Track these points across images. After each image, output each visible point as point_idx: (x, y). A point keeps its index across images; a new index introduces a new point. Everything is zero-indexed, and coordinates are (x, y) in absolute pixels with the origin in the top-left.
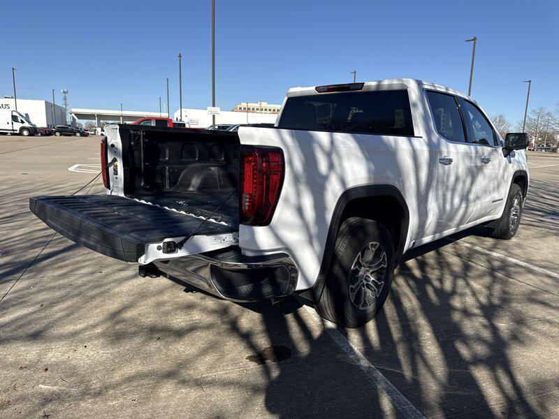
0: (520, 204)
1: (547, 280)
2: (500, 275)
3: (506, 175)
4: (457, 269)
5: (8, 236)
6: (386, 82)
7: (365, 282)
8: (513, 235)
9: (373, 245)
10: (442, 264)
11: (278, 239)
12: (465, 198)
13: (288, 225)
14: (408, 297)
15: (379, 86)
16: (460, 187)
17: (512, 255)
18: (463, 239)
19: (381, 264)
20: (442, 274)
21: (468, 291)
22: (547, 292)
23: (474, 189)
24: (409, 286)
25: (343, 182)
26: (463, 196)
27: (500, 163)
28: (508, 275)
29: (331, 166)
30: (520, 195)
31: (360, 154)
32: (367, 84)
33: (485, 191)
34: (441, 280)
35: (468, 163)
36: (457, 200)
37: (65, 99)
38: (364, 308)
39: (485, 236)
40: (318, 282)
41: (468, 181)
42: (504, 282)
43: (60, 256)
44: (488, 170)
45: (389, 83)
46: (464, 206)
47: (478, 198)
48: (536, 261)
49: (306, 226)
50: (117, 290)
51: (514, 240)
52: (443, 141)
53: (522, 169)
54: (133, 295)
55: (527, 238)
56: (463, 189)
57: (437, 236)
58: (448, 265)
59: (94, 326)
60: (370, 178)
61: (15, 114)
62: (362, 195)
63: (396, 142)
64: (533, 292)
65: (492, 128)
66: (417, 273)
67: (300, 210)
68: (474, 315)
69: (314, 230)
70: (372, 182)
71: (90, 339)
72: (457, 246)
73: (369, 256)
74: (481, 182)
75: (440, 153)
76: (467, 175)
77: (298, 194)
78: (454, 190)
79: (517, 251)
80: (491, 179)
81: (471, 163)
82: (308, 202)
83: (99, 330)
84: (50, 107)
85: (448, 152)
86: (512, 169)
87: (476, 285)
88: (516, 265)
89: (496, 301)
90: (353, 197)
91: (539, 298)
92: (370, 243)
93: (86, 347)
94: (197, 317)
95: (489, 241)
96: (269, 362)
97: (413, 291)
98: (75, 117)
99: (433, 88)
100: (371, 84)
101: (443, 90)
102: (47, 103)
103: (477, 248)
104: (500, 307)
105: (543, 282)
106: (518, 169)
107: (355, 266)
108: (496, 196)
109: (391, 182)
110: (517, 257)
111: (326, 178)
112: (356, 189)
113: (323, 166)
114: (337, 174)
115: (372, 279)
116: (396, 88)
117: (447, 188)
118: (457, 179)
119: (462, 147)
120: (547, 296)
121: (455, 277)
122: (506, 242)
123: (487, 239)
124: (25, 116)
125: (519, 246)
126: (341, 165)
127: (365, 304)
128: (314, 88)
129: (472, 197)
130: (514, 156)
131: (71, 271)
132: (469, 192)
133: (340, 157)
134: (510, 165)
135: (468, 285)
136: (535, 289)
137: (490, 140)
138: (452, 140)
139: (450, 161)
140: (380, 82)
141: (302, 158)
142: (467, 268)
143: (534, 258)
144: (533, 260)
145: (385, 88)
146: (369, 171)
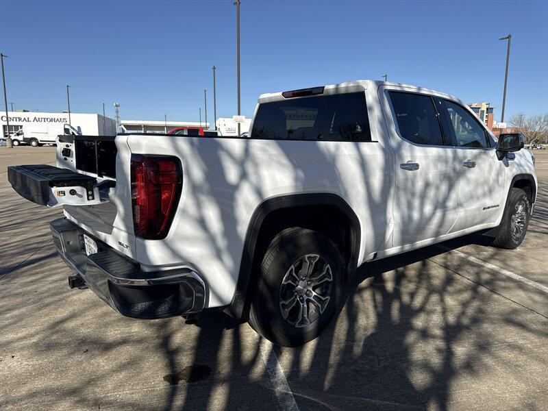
0: (526, 210)
1: (537, 298)
2: (483, 290)
3: (501, 179)
4: (436, 282)
5: (8, 242)
6: (343, 85)
7: (305, 297)
8: (518, 245)
9: (311, 258)
10: (423, 276)
11: (175, 253)
12: (441, 205)
13: (185, 238)
14: (366, 314)
15: (337, 89)
16: (431, 193)
17: (507, 267)
18: (460, 248)
19: (324, 277)
20: (417, 289)
21: (439, 308)
22: (532, 311)
23: (453, 196)
24: (374, 300)
25: (259, 192)
26: (437, 202)
27: (491, 167)
28: (493, 291)
29: (244, 176)
30: (525, 201)
31: (285, 161)
32: (326, 87)
33: (471, 197)
34: (412, 295)
35: (442, 167)
36: (428, 209)
37: (117, 112)
38: (303, 326)
39: (487, 246)
40: (236, 297)
41: (444, 188)
42: (484, 299)
43: (42, 262)
44: (473, 174)
45: (345, 86)
46: (439, 214)
47: (459, 205)
48: (533, 274)
49: (211, 239)
50: (75, 297)
51: (518, 249)
52: (407, 144)
53: (524, 172)
54: (88, 303)
55: (536, 247)
56: (436, 195)
57: (407, 247)
58: (429, 277)
59: (32, 335)
60: (296, 187)
61: (67, 127)
62: (288, 205)
63: (337, 148)
64: (515, 311)
65: (484, 129)
66: (390, 286)
67: (202, 223)
68: (434, 337)
69: (222, 242)
70: (300, 191)
71: (22, 349)
72: (449, 256)
73: (307, 269)
74: (462, 188)
75: (401, 157)
76: (441, 180)
77: (199, 205)
78: (423, 197)
79: (516, 263)
80: (477, 184)
81: (446, 167)
82: (212, 214)
83: (34, 340)
84: (102, 120)
85: (412, 156)
86: (510, 173)
87: (451, 301)
88: (509, 279)
89: (465, 321)
90: (274, 207)
91: (520, 318)
92: (306, 256)
93: (13, 357)
94: (136, 330)
95: (488, 251)
96: (182, 383)
97: (376, 307)
98: (124, 129)
99: (398, 89)
100: (330, 87)
101: (413, 89)
102: (99, 116)
103: (472, 259)
104: (467, 328)
105: (531, 299)
106: (519, 172)
107: (286, 281)
108: (488, 202)
109: (329, 190)
110: (513, 269)
111: (236, 188)
112: (278, 199)
113: (232, 174)
114: (251, 183)
115: (314, 294)
116: (352, 90)
117: (413, 194)
118: (427, 185)
119: (434, 151)
120: (529, 316)
121: (431, 290)
122: (508, 252)
123: (488, 248)
124: (77, 129)
125: (521, 257)
126: (257, 173)
127: (303, 321)
128: (280, 94)
129: (450, 204)
130: (513, 158)
131: (43, 278)
132: (446, 199)
133: (256, 165)
134: (507, 169)
135: (442, 300)
136: (521, 307)
137: (481, 142)
138: (422, 144)
139: (416, 167)
140: (338, 85)
141: (204, 167)
142: (449, 280)
143: (534, 271)
144: (530, 273)
145: (342, 91)
146: (297, 179)
